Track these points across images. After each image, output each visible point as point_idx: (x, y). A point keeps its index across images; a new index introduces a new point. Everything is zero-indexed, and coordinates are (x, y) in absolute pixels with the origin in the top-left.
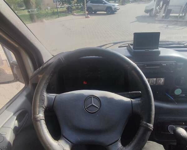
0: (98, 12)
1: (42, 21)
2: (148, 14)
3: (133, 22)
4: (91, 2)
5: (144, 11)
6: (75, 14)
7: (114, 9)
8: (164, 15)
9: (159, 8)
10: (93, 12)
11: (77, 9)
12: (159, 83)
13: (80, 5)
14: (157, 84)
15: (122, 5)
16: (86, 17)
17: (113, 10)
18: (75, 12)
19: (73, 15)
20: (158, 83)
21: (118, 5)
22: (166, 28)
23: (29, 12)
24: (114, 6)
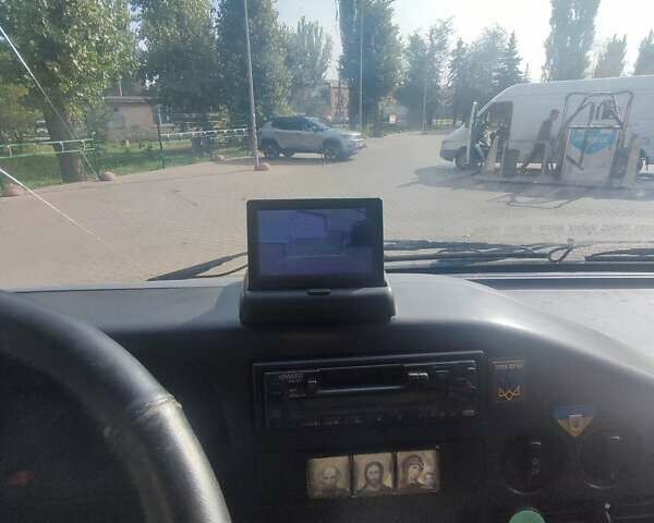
0: (296, 155)
1: (103, 179)
2: (453, 164)
3: (408, 185)
4: (273, 126)
5: (439, 152)
6: (222, 157)
7: (348, 146)
8: (498, 165)
9: (481, 146)
10: (282, 155)
11: (231, 143)
12: (410, 481)
13: (239, 132)
14: (400, 486)
15: (375, 136)
16: (256, 169)
17: (345, 148)
18: (222, 154)
19: (217, 160)
20: (405, 480)
21: (359, 134)
22: (508, 204)
23: (57, 147)
24: (345, 136)
